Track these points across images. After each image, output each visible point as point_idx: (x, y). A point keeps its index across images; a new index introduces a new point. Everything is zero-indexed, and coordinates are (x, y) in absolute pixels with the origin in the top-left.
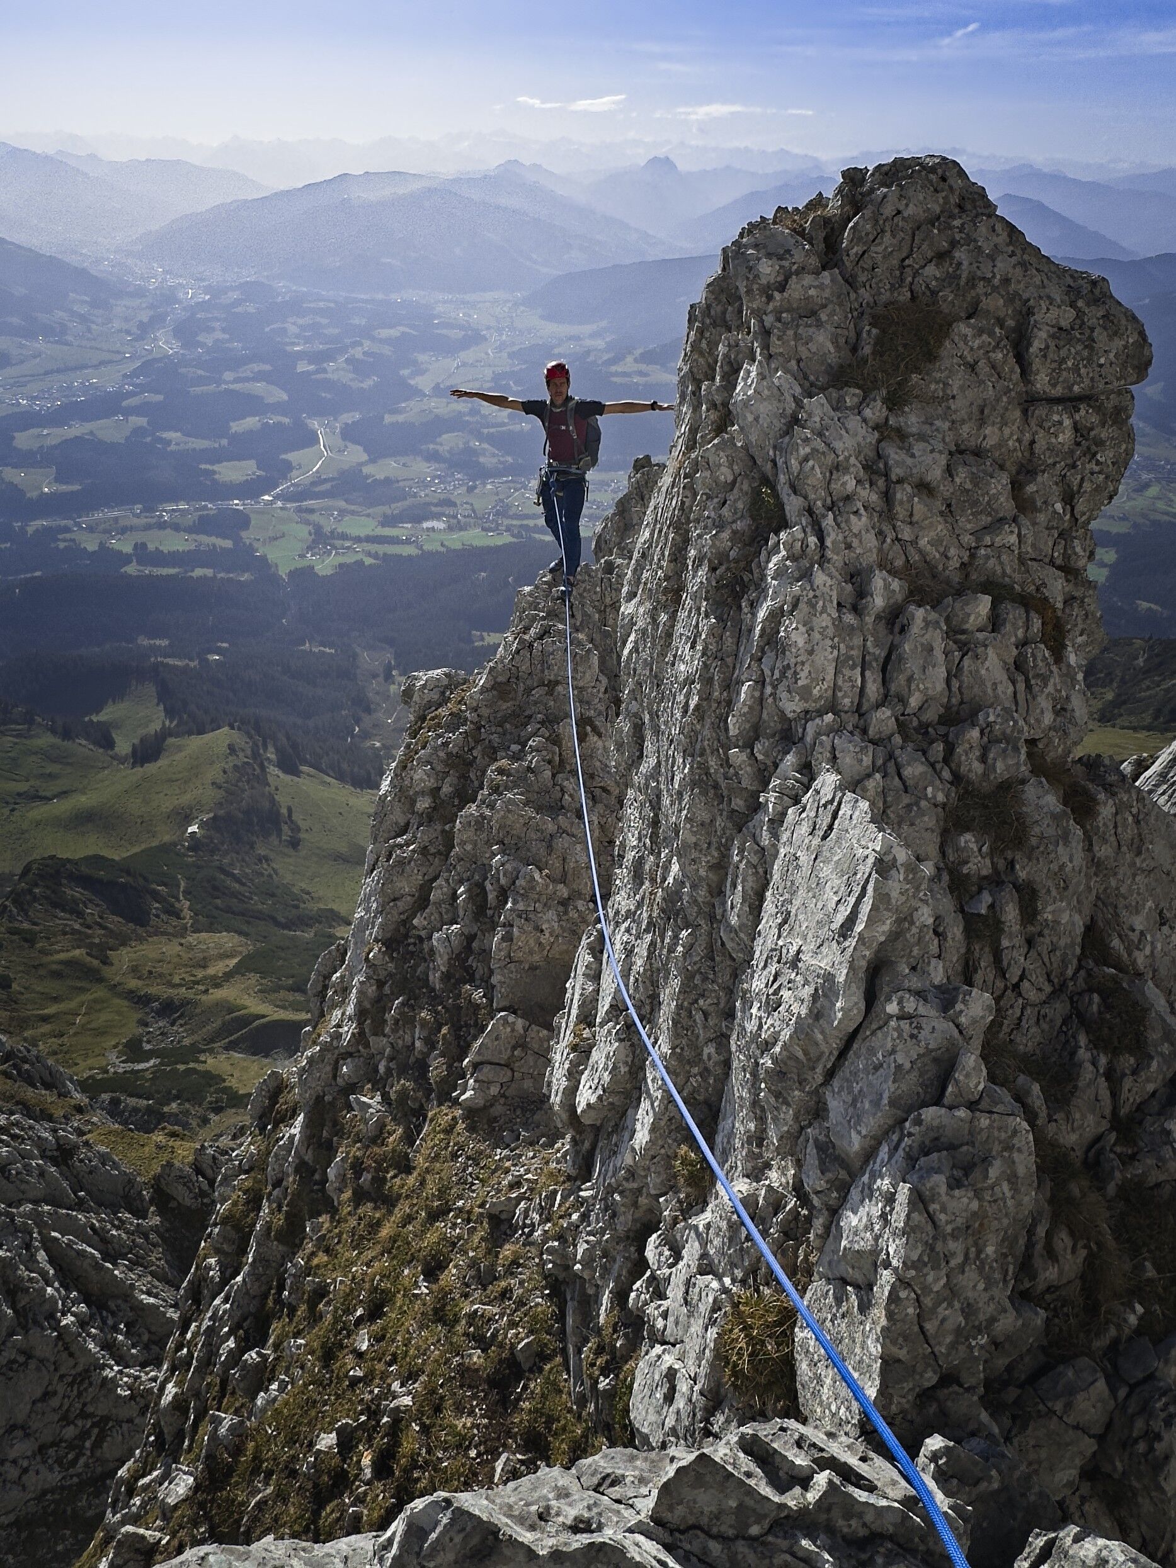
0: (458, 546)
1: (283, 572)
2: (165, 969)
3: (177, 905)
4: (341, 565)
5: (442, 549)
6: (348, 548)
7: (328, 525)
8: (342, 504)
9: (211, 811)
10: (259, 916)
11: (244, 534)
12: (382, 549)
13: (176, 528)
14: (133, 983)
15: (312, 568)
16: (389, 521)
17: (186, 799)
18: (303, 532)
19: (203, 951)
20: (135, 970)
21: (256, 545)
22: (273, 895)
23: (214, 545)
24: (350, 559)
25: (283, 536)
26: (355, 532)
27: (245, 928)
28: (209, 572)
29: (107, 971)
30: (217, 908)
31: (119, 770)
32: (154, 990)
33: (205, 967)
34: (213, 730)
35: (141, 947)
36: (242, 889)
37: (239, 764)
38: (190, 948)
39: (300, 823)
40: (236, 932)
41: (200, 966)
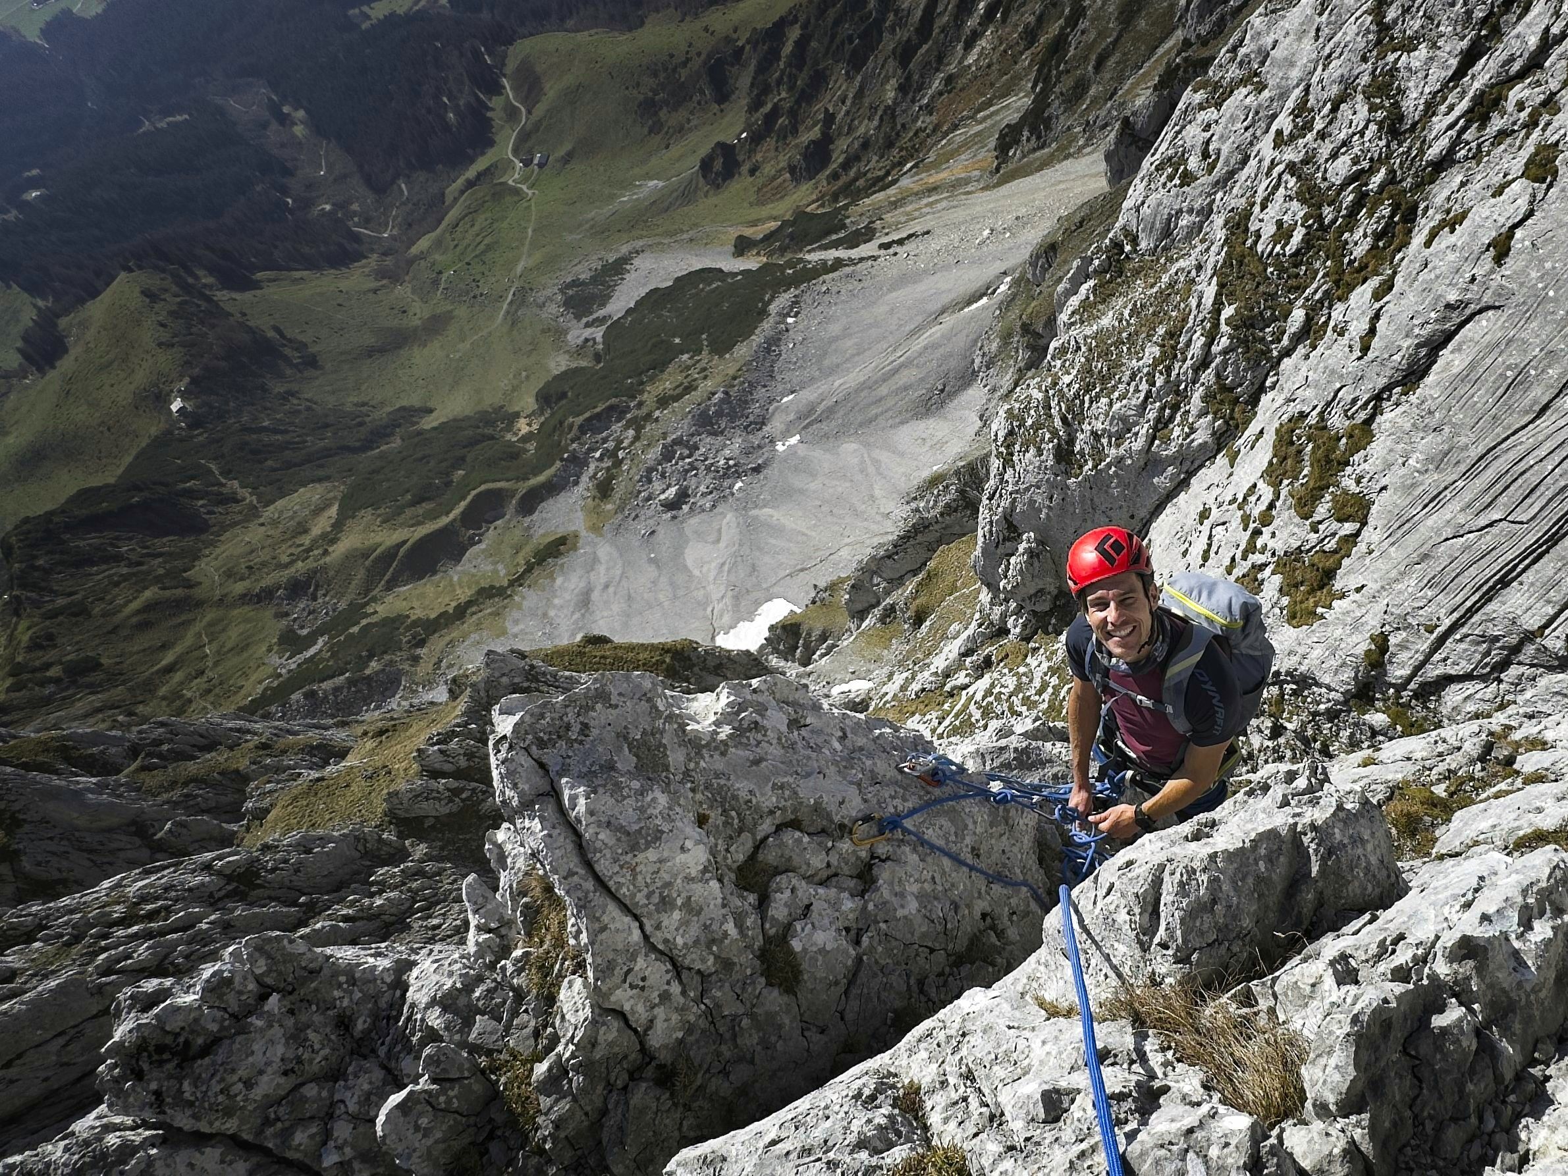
1: (32, 33)
2: (264, 555)
3: (225, 490)
9: (182, 375)
10: (327, 453)
14: (239, 588)
15: (68, 12)
17: (141, 377)
19: (292, 518)
20: (230, 574)
22: (327, 426)
27: (321, 473)
29: (197, 592)
30: (274, 470)
31: (27, 387)
32: (268, 581)
33: (306, 531)
34: (108, 285)
35: (218, 551)
36: (287, 437)
37: (174, 308)
38: (275, 523)
39: (300, 337)
40: (313, 481)
41: (301, 533)
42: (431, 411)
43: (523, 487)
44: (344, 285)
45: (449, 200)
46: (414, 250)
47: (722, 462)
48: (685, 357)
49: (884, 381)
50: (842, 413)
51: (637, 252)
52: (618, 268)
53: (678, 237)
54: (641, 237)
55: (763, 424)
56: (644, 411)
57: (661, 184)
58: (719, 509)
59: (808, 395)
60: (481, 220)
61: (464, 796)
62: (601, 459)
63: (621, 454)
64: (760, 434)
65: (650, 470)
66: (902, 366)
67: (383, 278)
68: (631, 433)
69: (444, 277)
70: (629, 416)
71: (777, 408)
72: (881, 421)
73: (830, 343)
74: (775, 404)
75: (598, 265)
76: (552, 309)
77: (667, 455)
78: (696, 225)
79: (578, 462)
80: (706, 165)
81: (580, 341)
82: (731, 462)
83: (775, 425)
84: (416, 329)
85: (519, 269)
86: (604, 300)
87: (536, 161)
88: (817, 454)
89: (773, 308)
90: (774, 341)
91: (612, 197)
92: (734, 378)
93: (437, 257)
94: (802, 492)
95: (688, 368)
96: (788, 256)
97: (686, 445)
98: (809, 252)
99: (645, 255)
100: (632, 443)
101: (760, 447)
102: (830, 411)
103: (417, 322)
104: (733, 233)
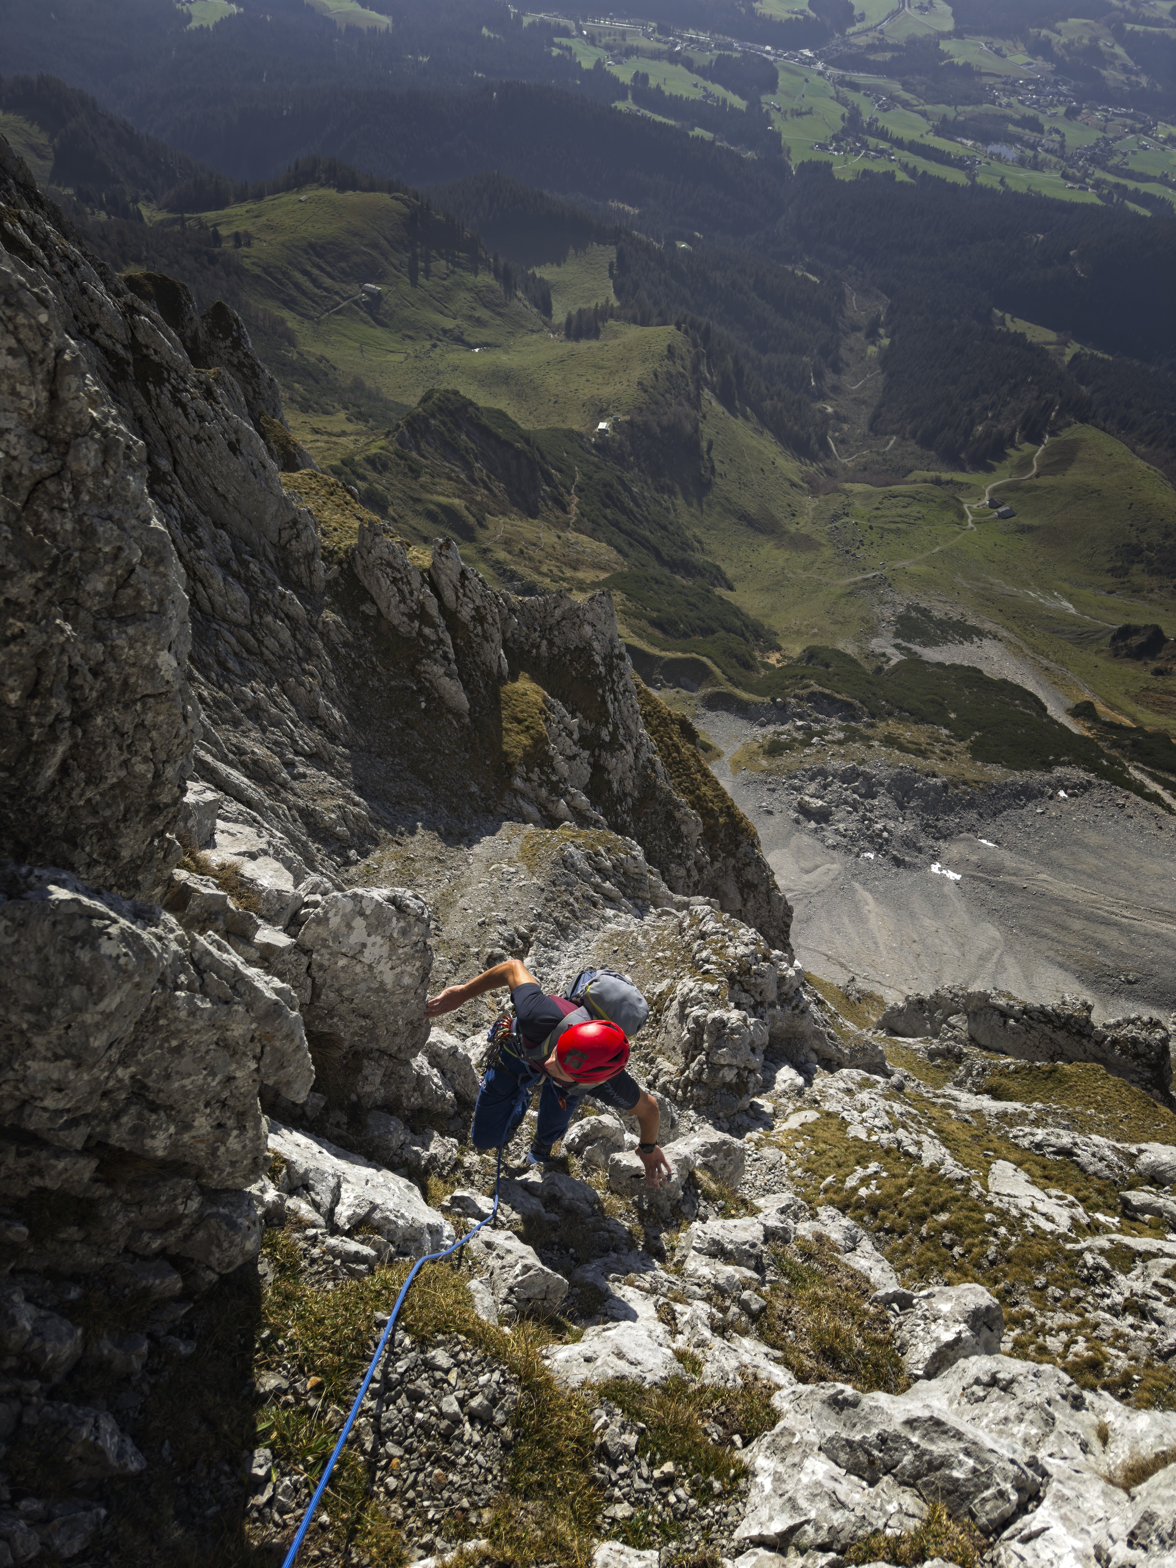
0: (1022, 189)
1: (794, 162)
2: (537, 554)
3: (567, 498)
4: (866, 173)
5: (1000, 188)
6: (882, 152)
7: (868, 111)
8: (896, 87)
9: (628, 413)
10: (645, 543)
11: (764, 98)
12: (922, 165)
13: (689, 64)
14: (501, 555)
15: (829, 165)
16: (946, 129)
17: (607, 392)
18: (835, 113)
19: (578, 553)
20: (507, 543)
21: (774, 115)
22: (664, 528)
23: (724, 101)
24: (879, 167)
25: (810, 112)
26: (896, 131)
27: (626, 548)
28: (708, 135)
29: (480, 533)
30: (605, 517)
31: (548, 339)
32: (521, 569)
33: (575, 569)
34: (658, 325)
35: (519, 523)
36: (635, 509)
37: (674, 372)
38: (568, 544)
39: (717, 464)
40: (616, 548)
41: (571, 566)
42: (731, 588)
43: (729, 688)
44: (780, 461)
45: (911, 477)
46: (848, 486)
47: (879, 826)
48: (945, 732)
49: (1087, 918)
50: (1018, 901)
51: (995, 637)
52: (968, 633)
53: (1040, 658)
54: (1011, 631)
55: (945, 838)
56: (869, 732)
57: (1073, 611)
58: (835, 854)
59: (1008, 859)
60: (915, 510)
61: (427, 631)
62: (799, 728)
63: (815, 740)
64: (931, 842)
65: (823, 773)
66: (1116, 924)
67: (808, 483)
68: (841, 735)
69: (845, 519)
70: (853, 724)
71: (969, 839)
72: (1044, 945)
73: (1076, 843)
74: (971, 835)
75: (956, 617)
76: (887, 613)
77: (848, 777)
78: (1063, 663)
79: (782, 714)
80: (1126, 632)
81: (879, 650)
82: (885, 834)
83: (954, 850)
84: (786, 532)
85: (898, 565)
86: (930, 642)
87: (1001, 510)
88: (959, 905)
89: (1059, 771)
90: (1029, 794)
91: (1025, 585)
92: (965, 783)
93: (857, 503)
94: (912, 915)
95: (938, 740)
96: (1115, 753)
97: (870, 786)
98: (1136, 768)
99: (1000, 645)
100: (833, 742)
101: (920, 850)
102: (1012, 889)
103: (792, 529)
104: (1087, 696)
